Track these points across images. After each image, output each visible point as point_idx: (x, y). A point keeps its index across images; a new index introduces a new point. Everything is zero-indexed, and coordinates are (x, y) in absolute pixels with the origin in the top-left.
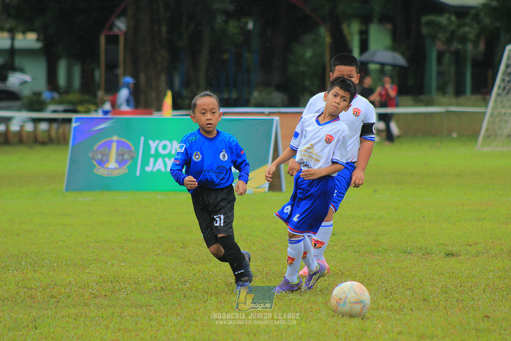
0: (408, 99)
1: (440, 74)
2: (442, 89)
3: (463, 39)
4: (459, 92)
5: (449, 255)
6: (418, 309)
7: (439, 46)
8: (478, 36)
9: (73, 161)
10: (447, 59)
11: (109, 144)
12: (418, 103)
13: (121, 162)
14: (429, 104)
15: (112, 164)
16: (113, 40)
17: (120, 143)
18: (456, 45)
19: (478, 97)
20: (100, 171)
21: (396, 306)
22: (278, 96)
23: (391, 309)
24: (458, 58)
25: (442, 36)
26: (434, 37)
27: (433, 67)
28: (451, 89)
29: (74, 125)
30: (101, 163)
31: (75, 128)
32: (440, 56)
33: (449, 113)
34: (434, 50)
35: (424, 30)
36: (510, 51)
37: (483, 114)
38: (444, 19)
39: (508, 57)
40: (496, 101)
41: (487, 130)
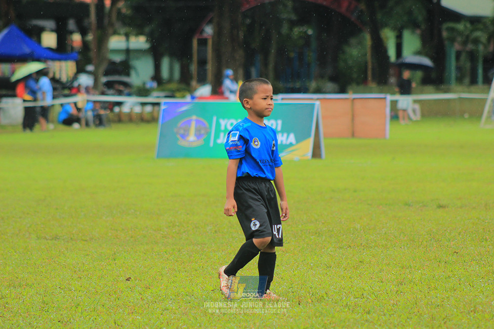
0: (430, 88)
1: (459, 69)
2: (460, 80)
7: (457, 46)
8: (488, 39)
9: (162, 136)
10: (463, 57)
11: (189, 122)
12: (439, 90)
13: (199, 136)
14: (447, 91)
15: (192, 137)
16: (203, 42)
17: (198, 121)
20: (182, 143)
22: (330, 85)
24: (472, 55)
25: (459, 39)
26: (452, 40)
27: (452, 63)
28: (467, 80)
29: (163, 107)
30: (183, 136)
31: (164, 110)
32: (458, 55)
33: (460, 99)
34: (452, 50)
35: (445, 34)
37: (487, 99)
38: (460, 26)
41: (489, 112)
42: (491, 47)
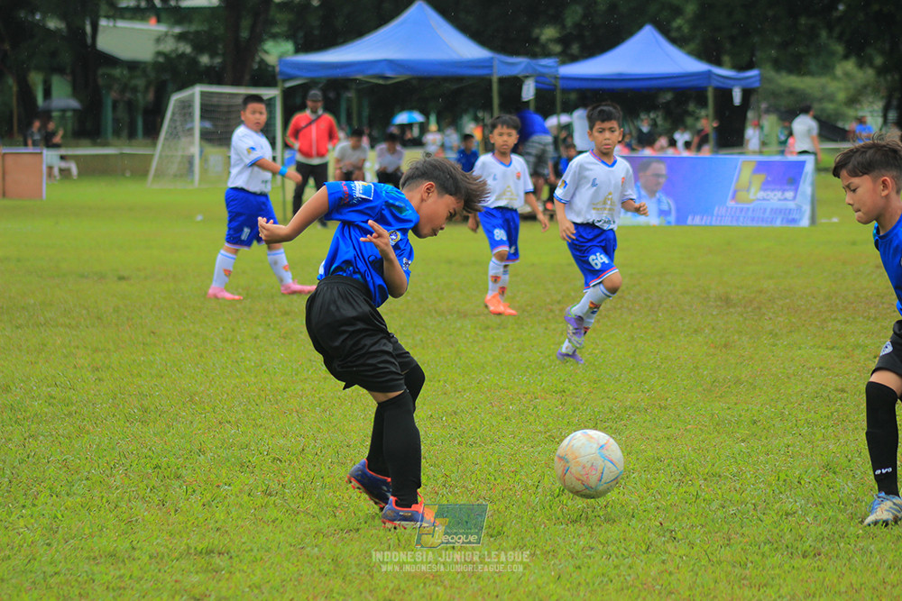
0: (87, 141)
1: (116, 120)
2: (117, 133)
3: (134, 90)
4: (132, 135)
5: (121, 278)
6: (93, 326)
7: (114, 95)
8: (147, 88)
10: (121, 106)
12: (95, 144)
14: (105, 144)
18: (128, 95)
19: (149, 141)
21: (74, 323)
23: (69, 326)
24: (131, 106)
25: (116, 86)
26: (109, 88)
27: (109, 114)
28: (125, 133)
32: (115, 104)
33: (122, 154)
34: (109, 98)
35: (101, 82)
36: (176, 101)
37: (152, 155)
38: (117, 72)
39: (175, 106)
40: (164, 145)
41: (157, 170)
42: (151, 96)
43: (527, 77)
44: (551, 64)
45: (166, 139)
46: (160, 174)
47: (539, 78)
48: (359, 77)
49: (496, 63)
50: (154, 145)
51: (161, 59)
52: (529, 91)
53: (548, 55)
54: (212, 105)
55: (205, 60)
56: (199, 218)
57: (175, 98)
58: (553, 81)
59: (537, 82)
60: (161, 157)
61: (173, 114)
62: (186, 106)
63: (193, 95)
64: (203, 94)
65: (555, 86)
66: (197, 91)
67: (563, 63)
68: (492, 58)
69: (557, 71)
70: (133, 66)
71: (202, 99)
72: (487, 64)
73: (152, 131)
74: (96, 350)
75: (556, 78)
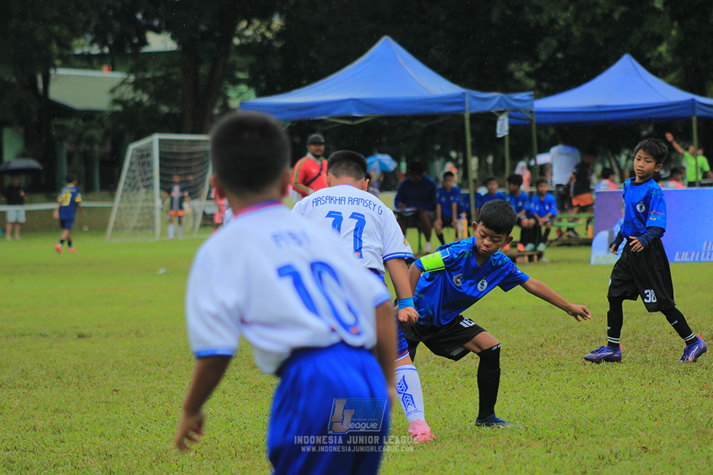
4: (89, 188)
5: (81, 336)
6: (53, 386)
7: (68, 147)
10: (76, 158)
12: (51, 199)
19: (106, 193)
21: (32, 384)
23: (27, 387)
24: (87, 158)
25: (70, 138)
26: (63, 139)
32: (70, 156)
34: (64, 151)
35: (54, 133)
36: (134, 149)
37: (111, 208)
38: (70, 123)
39: (132, 155)
40: (122, 196)
41: (115, 223)
42: (108, 148)
43: (501, 112)
44: (526, 98)
45: (124, 190)
46: (119, 228)
47: (514, 114)
48: (324, 117)
49: (467, 99)
50: (112, 196)
51: (118, 108)
52: (503, 128)
53: (522, 89)
54: (172, 153)
55: (164, 109)
56: (162, 271)
57: (133, 147)
58: (529, 116)
59: (510, 117)
60: (119, 209)
61: (131, 163)
62: (144, 156)
63: (151, 143)
64: (161, 141)
65: (532, 121)
66: (156, 138)
67: (537, 97)
68: (464, 93)
69: (532, 105)
70: (89, 116)
71: (160, 147)
72: (459, 101)
73: (109, 184)
74: (57, 411)
75: (531, 112)
